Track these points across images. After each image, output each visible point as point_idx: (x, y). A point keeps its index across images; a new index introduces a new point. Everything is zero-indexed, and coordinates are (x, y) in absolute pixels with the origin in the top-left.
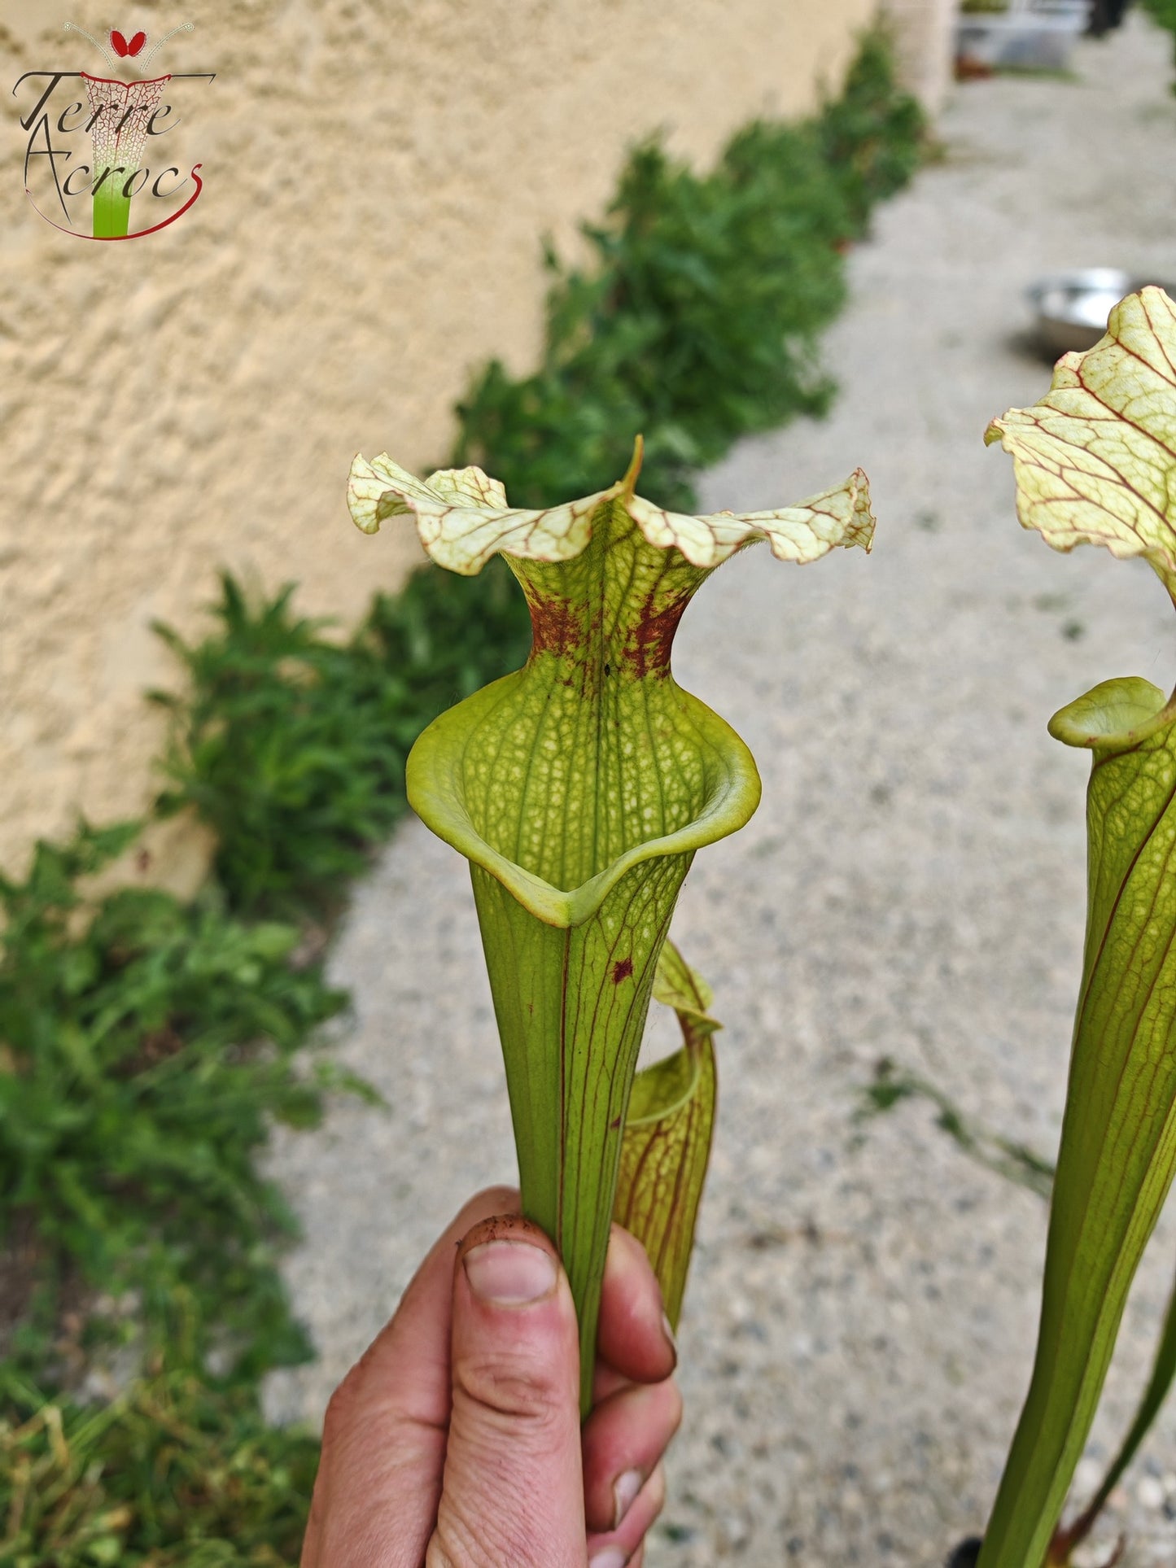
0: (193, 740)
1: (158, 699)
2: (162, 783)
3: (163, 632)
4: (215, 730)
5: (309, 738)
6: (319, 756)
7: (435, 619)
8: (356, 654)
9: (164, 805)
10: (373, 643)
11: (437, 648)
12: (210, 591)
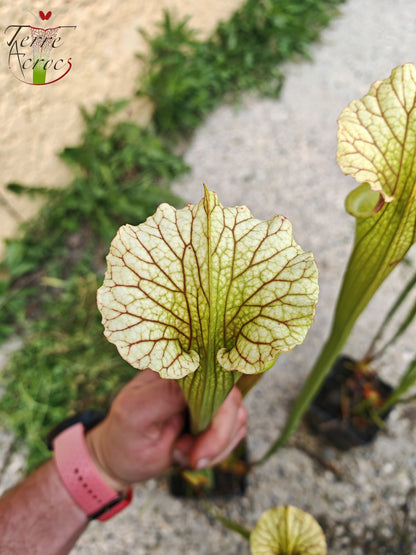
0: (150, 72)
1: (139, 57)
2: (139, 86)
3: (142, 32)
4: (157, 70)
5: (188, 75)
6: (190, 82)
7: (240, 32)
8: (210, 44)
9: (138, 94)
10: (216, 40)
11: (239, 43)
12: (159, 17)
